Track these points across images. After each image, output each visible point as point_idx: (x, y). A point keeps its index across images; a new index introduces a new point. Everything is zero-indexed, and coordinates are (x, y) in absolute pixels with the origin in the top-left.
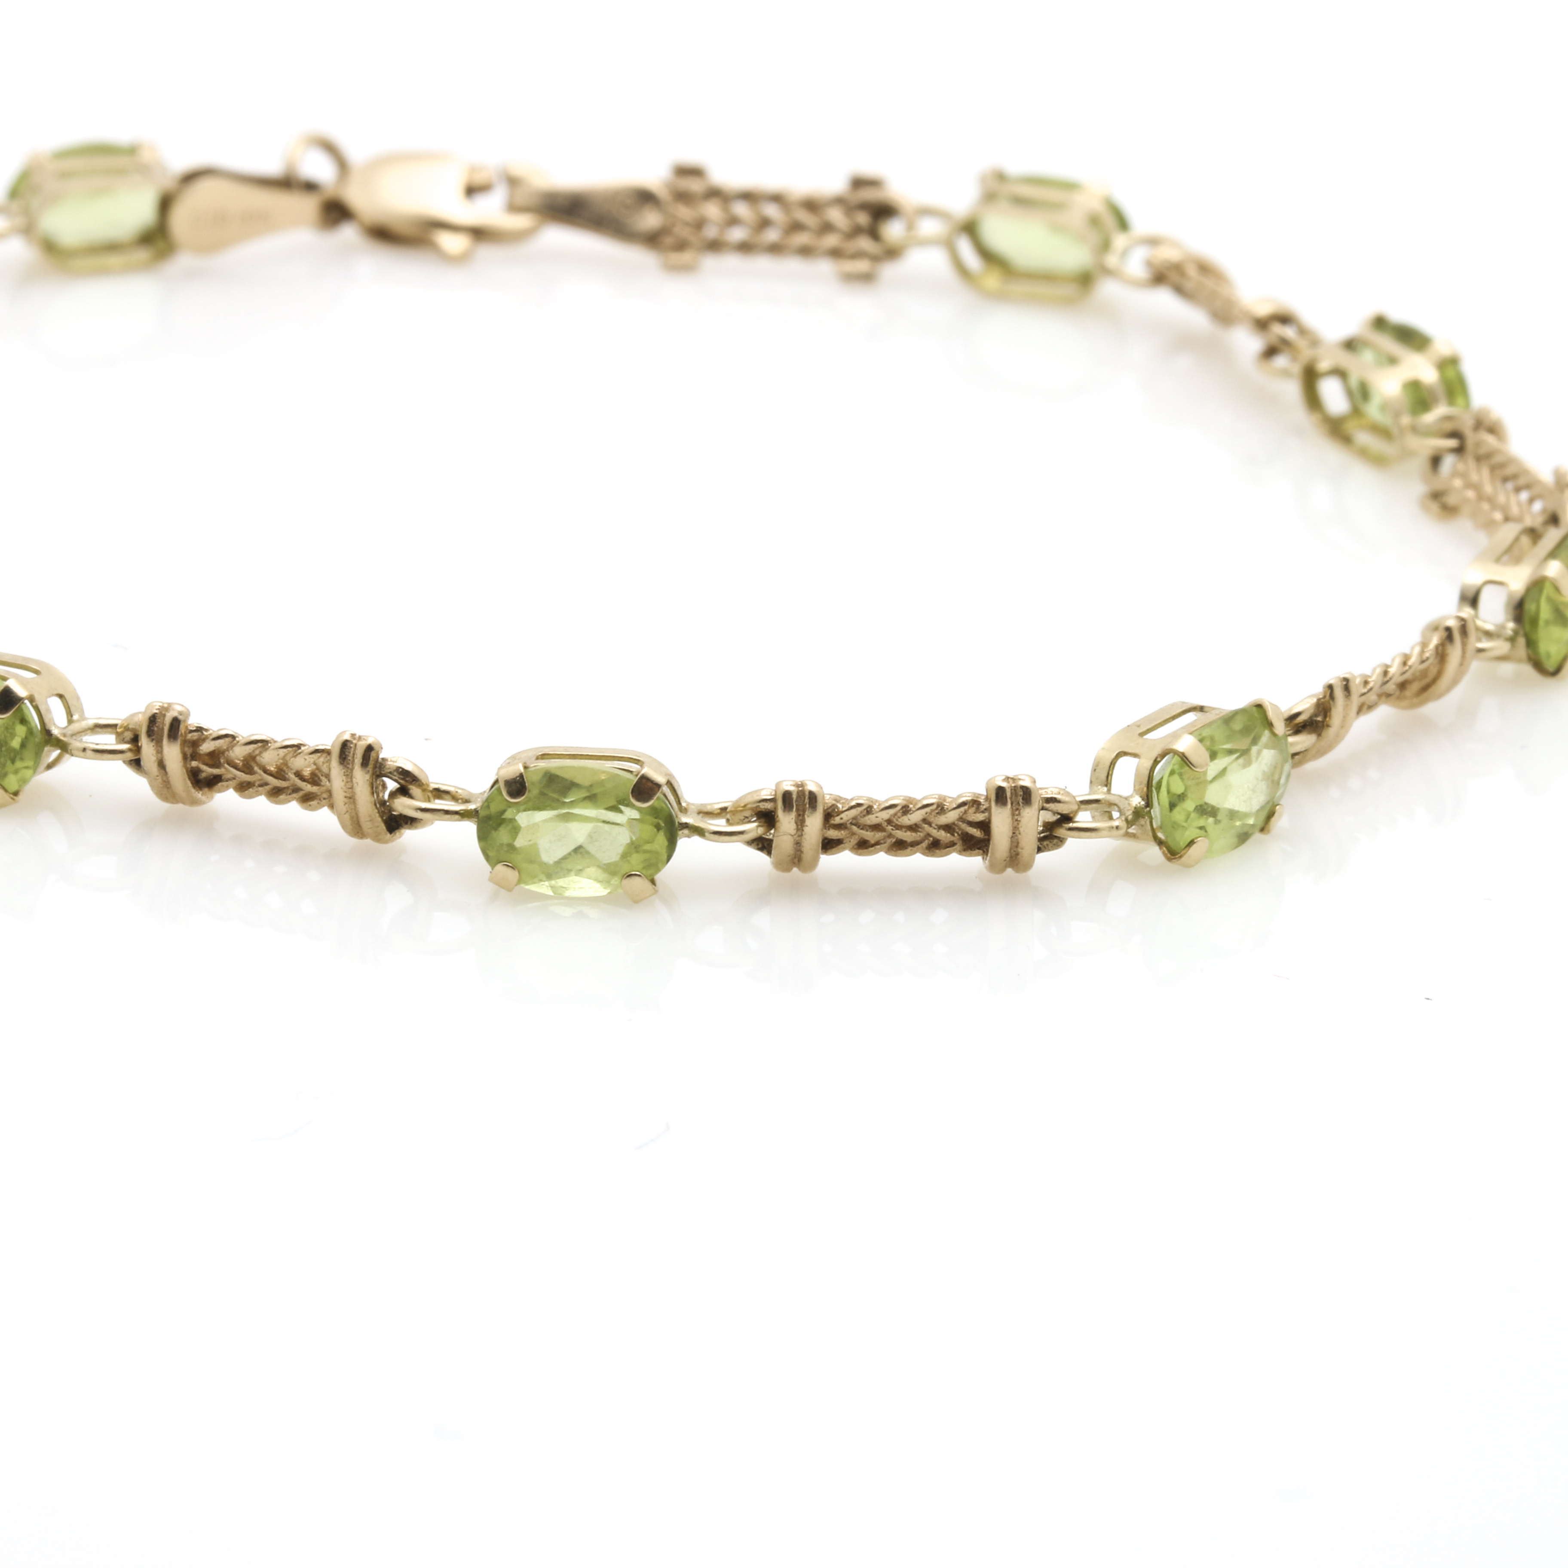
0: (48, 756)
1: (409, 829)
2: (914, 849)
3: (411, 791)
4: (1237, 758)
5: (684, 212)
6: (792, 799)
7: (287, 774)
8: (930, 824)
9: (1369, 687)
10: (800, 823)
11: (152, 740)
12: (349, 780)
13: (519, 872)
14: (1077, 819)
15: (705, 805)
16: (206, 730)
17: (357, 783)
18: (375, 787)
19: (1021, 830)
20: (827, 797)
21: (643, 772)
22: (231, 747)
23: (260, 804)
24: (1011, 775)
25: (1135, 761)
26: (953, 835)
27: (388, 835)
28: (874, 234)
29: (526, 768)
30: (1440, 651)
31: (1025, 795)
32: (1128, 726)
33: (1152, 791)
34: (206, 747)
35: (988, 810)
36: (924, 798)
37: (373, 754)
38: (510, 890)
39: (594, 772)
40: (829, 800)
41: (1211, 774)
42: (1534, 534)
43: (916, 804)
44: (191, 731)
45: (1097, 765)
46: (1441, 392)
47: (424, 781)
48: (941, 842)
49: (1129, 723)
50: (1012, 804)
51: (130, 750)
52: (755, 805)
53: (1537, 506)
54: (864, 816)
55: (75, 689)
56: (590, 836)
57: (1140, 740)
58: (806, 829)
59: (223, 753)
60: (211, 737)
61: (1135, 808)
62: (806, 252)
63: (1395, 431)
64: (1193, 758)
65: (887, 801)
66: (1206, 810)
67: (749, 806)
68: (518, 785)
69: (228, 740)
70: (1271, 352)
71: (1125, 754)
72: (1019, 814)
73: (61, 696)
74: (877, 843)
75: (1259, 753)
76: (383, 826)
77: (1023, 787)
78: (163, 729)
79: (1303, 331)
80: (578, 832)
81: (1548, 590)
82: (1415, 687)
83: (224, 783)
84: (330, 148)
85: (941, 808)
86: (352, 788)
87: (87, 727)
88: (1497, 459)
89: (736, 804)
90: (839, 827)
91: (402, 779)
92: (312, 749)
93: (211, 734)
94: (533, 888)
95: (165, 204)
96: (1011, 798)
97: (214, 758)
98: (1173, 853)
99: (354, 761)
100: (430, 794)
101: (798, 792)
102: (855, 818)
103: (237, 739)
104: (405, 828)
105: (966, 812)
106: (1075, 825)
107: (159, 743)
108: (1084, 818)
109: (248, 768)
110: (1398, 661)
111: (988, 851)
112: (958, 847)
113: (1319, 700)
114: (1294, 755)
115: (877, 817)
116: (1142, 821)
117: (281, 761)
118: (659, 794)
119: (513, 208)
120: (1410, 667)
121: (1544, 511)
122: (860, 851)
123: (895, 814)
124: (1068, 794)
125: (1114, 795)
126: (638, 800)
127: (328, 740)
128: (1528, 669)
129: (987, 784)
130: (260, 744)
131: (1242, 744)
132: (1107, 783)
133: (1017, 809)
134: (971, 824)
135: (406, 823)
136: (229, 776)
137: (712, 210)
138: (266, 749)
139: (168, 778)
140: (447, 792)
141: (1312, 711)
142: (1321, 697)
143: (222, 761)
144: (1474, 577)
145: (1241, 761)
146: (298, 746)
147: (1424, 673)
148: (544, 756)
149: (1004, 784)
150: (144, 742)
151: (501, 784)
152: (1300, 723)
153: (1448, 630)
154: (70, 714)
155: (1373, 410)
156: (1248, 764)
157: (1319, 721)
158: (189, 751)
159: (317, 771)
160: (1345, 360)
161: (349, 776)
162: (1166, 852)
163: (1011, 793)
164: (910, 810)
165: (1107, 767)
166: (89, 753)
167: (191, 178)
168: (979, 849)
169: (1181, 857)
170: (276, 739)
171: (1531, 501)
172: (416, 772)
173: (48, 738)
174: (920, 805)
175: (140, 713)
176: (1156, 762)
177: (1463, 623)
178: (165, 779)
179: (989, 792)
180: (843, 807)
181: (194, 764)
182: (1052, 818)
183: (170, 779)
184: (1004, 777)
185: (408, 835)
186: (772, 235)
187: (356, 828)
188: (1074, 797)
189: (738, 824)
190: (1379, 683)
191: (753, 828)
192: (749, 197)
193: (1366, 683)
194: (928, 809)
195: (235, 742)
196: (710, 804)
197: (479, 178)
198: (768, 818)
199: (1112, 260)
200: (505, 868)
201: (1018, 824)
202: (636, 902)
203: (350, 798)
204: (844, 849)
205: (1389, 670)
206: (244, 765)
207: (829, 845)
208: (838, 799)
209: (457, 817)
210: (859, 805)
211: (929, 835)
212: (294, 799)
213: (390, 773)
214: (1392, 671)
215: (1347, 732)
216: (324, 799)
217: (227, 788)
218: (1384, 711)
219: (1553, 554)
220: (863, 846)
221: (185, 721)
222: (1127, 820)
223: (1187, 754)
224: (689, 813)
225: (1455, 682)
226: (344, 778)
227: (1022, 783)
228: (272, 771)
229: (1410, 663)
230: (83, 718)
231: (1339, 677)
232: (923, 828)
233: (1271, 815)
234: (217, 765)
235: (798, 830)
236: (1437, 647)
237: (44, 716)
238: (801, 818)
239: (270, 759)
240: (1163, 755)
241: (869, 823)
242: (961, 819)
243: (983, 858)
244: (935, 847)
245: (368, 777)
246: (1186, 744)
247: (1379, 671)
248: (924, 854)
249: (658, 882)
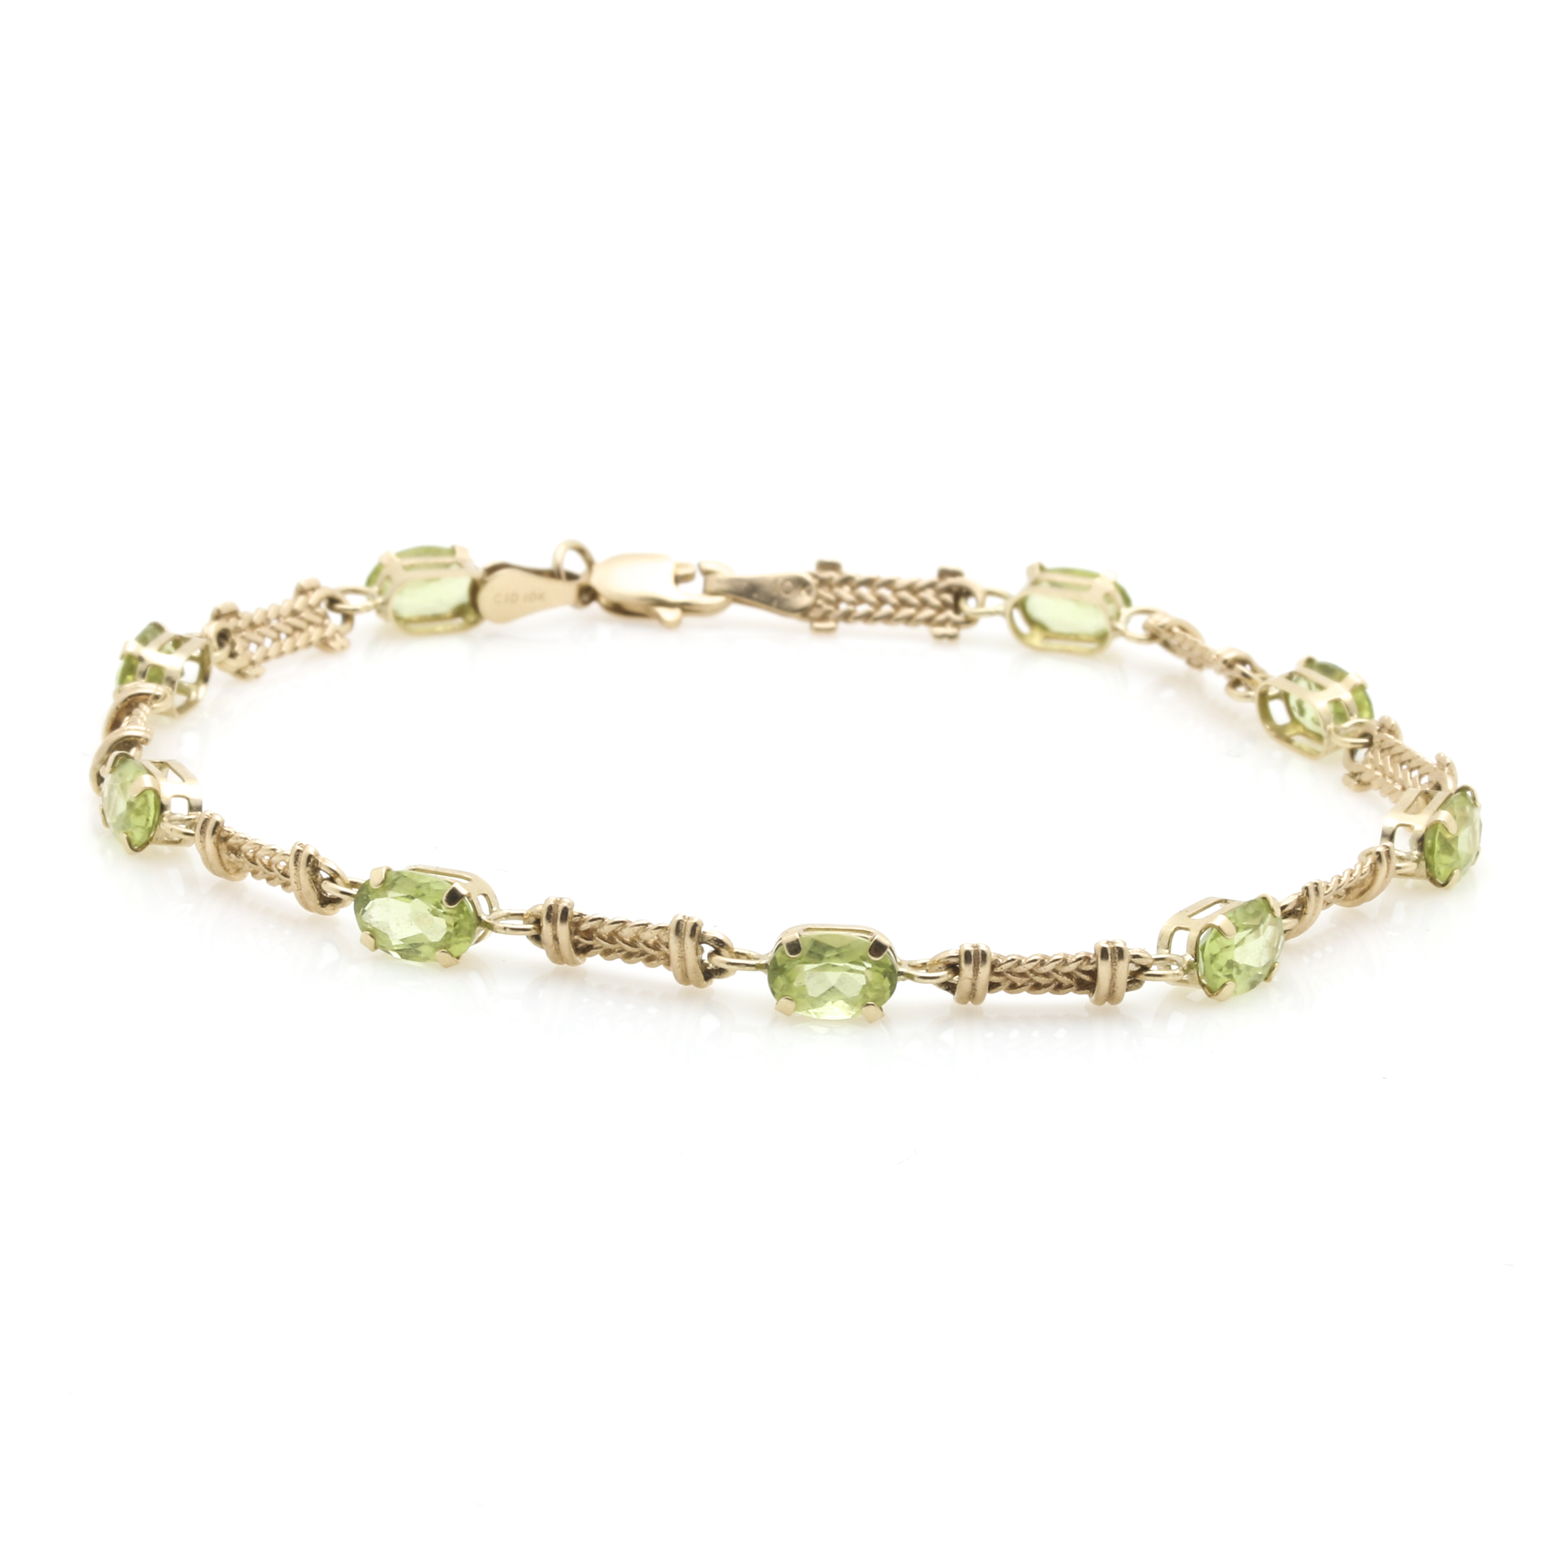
0: (479, 933)
1: (719, 978)
2: (1047, 989)
3: (722, 953)
4: (1251, 933)
5: (825, 592)
6: (970, 955)
7: (638, 943)
8: (1057, 972)
9: (1330, 889)
10: (976, 971)
11: (550, 922)
12: (682, 945)
13: (796, 1003)
14: (1151, 969)
15: (912, 961)
16: (585, 915)
17: (687, 947)
18: (698, 951)
19: (1117, 975)
20: (993, 955)
21: (875, 938)
22: (601, 926)
23: (617, 965)
24: (1110, 940)
25: (1187, 933)
26: (1072, 979)
27: (705, 982)
28: (957, 609)
29: (800, 936)
30: (1373, 868)
31: (1120, 953)
32: (1180, 912)
33: (1198, 951)
34: (585, 927)
35: (1096, 962)
36: (1054, 955)
37: (698, 929)
38: (789, 1015)
39: (843, 937)
40: (994, 957)
41: (1236, 942)
42: (1427, 796)
43: (1049, 960)
44: (575, 916)
45: (1162, 936)
46: (1354, 707)
47: (730, 946)
48: (1063, 985)
49: (1181, 910)
50: (1112, 958)
51: (534, 928)
52: (946, 960)
53: (1425, 779)
54: (1016, 967)
55: (493, 891)
56: (840, 981)
57: (1189, 920)
58: (979, 975)
59: (596, 930)
60: (589, 919)
61: (1188, 962)
62: (909, 620)
63: (1324, 734)
64: (1226, 930)
65: (1030, 957)
66: (1231, 964)
67: (941, 961)
68: (796, 946)
69: (600, 921)
70: (1235, 683)
71: (1180, 928)
72: (1116, 965)
73: (485, 895)
74: (1023, 986)
75: (1265, 929)
76: (702, 977)
77: (1118, 948)
78: (557, 914)
79: (1254, 670)
80: (832, 977)
81: (1440, 829)
82: (1356, 891)
83: (595, 951)
84: (582, 551)
85: (1065, 962)
86: (683, 951)
87: (502, 915)
88: (1396, 750)
89: (933, 960)
90: (999, 974)
91: (717, 945)
92: (655, 927)
93: (588, 918)
94: (803, 1013)
95: (475, 588)
96: (1111, 954)
97: (589, 934)
98: (1212, 992)
99: (685, 932)
100: (734, 955)
101: (975, 951)
102: (1010, 968)
103: (606, 921)
104: (716, 978)
105: (1081, 964)
106: (1148, 972)
107: (554, 924)
108: (1154, 970)
109: (611, 940)
110: (1347, 874)
111: (1094, 991)
112: (1074, 988)
113: (1299, 897)
114: (1285, 932)
115: (1024, 967)
116: (1192, 972)
117: (634, 935)
118: (885, 953)
119: (707, 592)
120: (1355, 877)
121: (1430, 782)
122: (1012, 991)
123: (1036, 966)
124: (1146, 953)
125: (1173, 955)
126: (873, 955)
127: (667, 920)
128: (1427, 883)
129: (1095, 945)
130: (621, 924)
131: (1255, 922)
132: (1168, 947)
133: (1115, 962)
134: (1084, 972)
135: (717, 974)
136: (599, 945)
137: (845, 592)
138: (625, 927)
139: (559, 947)
140: (743, 954)
141: (1295, 904)
142: (1300, 894)
143: (594, 935)
144: (1390, 823)
145: (1253, 934)
146: (646, 925)
147: (1362, 882)
148: (808, 929)
149: (1106, 946)
150: (544, 923)
151: (785, 946)
152: (1287, 912)
153: (1378, 853)
154: (491, 907)
155: (1307, 721)
156: (1258, 936)
157: (1299, 911)
158: (573, 929)
159: (658, 942)
160: (1287, 686)
161: (682, 943)
162: (1207, 991)
163: (1111, 952)
164: (1046, 963)
165: (1168, 937)
166: (508, 930)
167: (492, 570)
168: (1088, 989)
169: (1217, 994)
170: (631, 920)
171: (1421, 776)
172: (725, 940)
173: (480, 921)
174: (1052, 960)
175: (541, 905)
176: (1201, 933)
177: (1388, 849)
178: (557, 947)
179: (1096, 951)
180: (1003, 961)
181: (576, 937)
182: (1136, 969)
183: (561, 947)
184: (1106, 942)
185: (716, 982)
186: (886, 609)
187: (684, 978)
188: (1150, 955)
189: (937, 971)
190: (1336, 888)
191: (944, 975)
192: (868, 583)
193: (1328, 887)
194: (1057, 963)
195: (604, 923)
196: (915, 961)
197: (682, 572)
198: (954, 968)
199: (1120, 625)
200: (787, 1000)
201: (1115, 972)
202: (871, 1022)
203: (682, 957)
204: (1001, 989)
205: (1342, 879)
206: (609, 938)
207: (992, 986)
208: (999, 956)
209: (754, 968)
210: (1013, 960)
211: (1056, 980)
212: (641, 960)
213: (709, 941)
214: (1343, 880)
215: (1317, 918)
216: (662, 959)
217: (596, 953)
218: (1335, 908)
219: (1442, 807)
220: (1013, 987)
221: (572, 909)
222: (1183, 970)
223: (1221, 927)
224: (903, 966)
225: (1382, 889)
226: (679, 944)
227: (1118, 945)
228: (628, 942)
229: (1354, 875)
230: (499, 910)
231: (1312, 882)
232: (1053, 975)
233: (1272, 969)
234: (590, 938)
235: (974, 975)
236: (1371, 865)
237: (477, 908)
238: (976, 967)
239: (627, 933)
240: (1206, 929)
241: (1019, 971)
242: (1078, 969)
243: (1090, 996)
244: (1059, 988)
245: (694, 943)
246: (1220, 921)
247: (1335, 879)
248: (1052, 993)
249: (884, 1010)
